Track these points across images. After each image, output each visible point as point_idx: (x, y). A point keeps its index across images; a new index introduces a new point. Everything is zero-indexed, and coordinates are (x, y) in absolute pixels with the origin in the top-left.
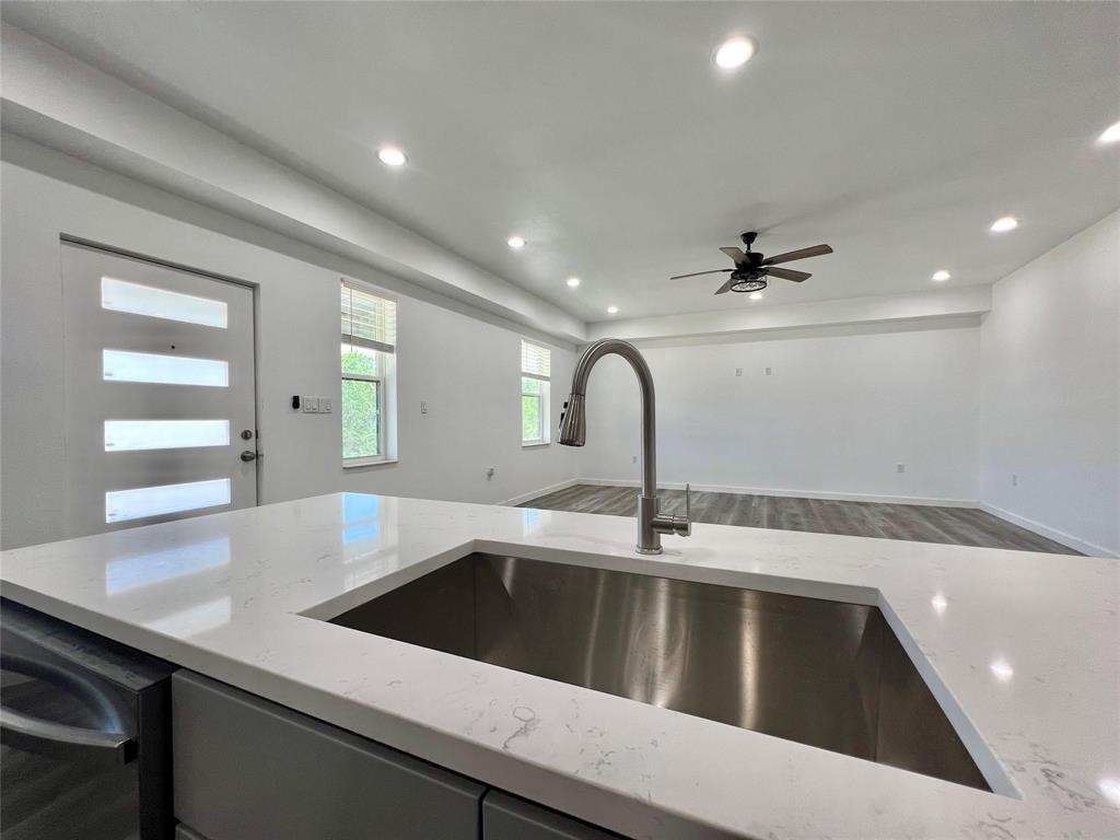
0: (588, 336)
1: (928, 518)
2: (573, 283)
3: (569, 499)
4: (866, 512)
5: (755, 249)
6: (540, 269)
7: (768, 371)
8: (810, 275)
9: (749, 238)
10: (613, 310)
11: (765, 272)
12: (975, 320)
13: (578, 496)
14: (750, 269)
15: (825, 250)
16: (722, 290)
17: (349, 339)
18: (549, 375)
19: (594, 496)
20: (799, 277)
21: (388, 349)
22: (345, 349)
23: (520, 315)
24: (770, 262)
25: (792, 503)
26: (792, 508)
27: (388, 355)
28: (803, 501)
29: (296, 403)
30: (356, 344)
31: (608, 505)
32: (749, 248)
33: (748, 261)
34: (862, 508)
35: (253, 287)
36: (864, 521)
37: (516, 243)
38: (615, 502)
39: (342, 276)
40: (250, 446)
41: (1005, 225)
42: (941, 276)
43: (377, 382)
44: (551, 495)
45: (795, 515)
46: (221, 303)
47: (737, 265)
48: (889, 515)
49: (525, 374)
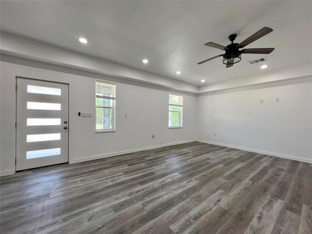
0: (199, 91)
2: (178, 72)
7: (278, 100)
8: (274, 49)
9: (233, 37)
10: (203, 81)
15: (268, 30)
17: (98, 97)
18: (182, 105)
21: (113, 99)
22: (97, 99)
29: (79, 114)
35: (68, 84)
39: (96, 79)
40: (66, 125)
43: (112, 108)
46: (59, 89)
49: (170, 105)
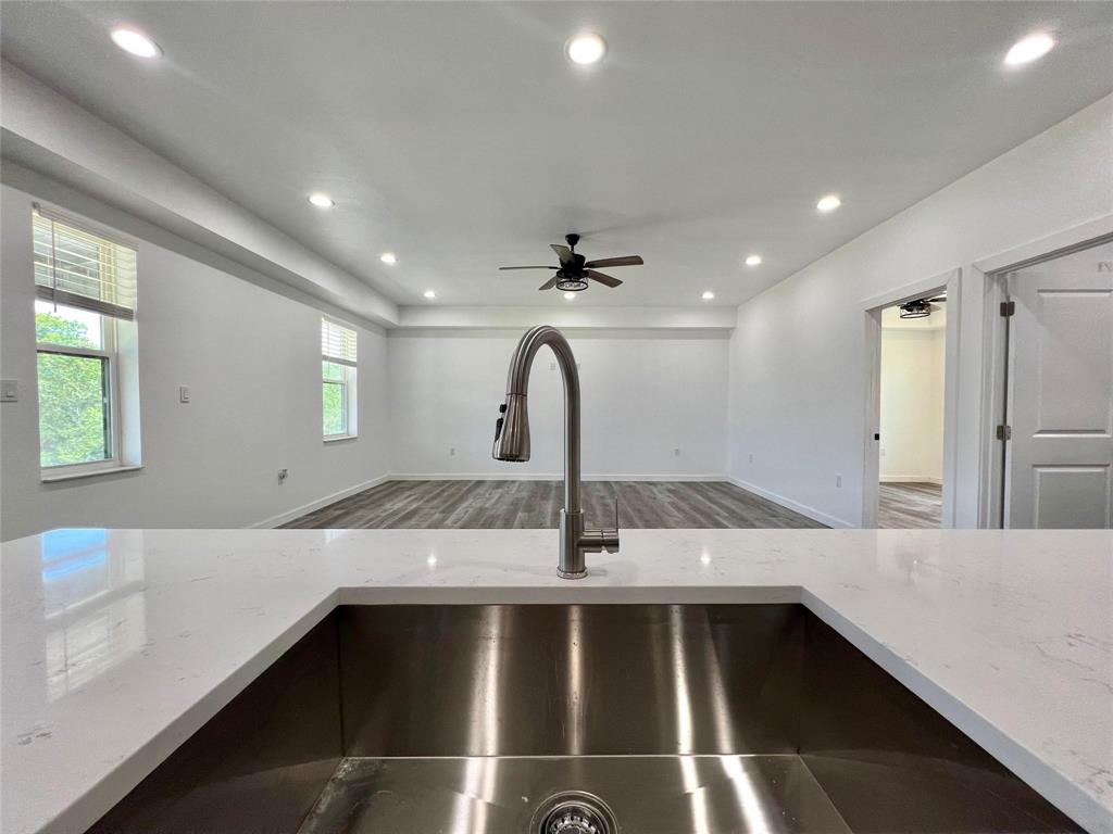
1: (699, 492)
2: (388, 259)
3: (380, 499)
4: (655, 490)
5: (578, 250)
6: (347, 238)
8: (621, 282)
9: (573, 239)
10: (430, 295)
11: (586, 274)
12: (725, 333)
13: (392, 493)
14: (573, 270)
15: (637, 261)
16: (547, 286)
17: (51, 295)
18: (355, 360)
19: (408, 493)
20: (613, 283)
21: (126, 314)
22: (42, 307)
23: (322, 289)
24: (591, 265)
25: (598, 487)
26: (599, 491)
27: (122, 322)
28: (606, 484)
30: (63, 302)
31: (427, 501)
32: (573, 249)
33: (573, 261)
34: (651, 487)
36: (655, 498)
37: (320, 200)
38: (434, 498)
39: (35, 199)
41: (753, 261)
42: (708, 296)
43: (104, 359)
44: (358, 495)
45: (602, 498)
47: (562, 264)
48: (670, 491)
49: (326, 358)
